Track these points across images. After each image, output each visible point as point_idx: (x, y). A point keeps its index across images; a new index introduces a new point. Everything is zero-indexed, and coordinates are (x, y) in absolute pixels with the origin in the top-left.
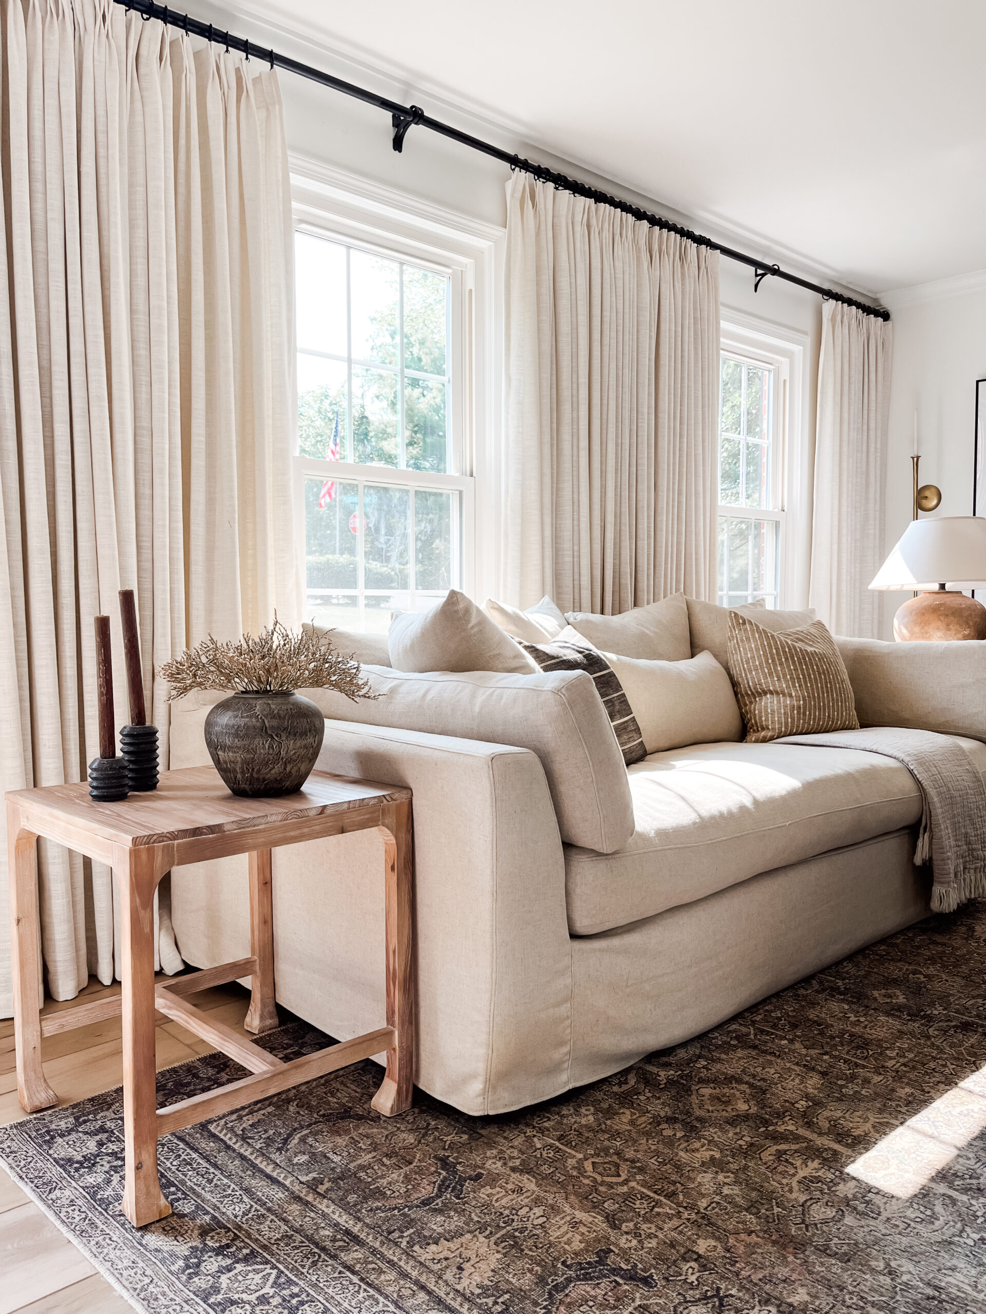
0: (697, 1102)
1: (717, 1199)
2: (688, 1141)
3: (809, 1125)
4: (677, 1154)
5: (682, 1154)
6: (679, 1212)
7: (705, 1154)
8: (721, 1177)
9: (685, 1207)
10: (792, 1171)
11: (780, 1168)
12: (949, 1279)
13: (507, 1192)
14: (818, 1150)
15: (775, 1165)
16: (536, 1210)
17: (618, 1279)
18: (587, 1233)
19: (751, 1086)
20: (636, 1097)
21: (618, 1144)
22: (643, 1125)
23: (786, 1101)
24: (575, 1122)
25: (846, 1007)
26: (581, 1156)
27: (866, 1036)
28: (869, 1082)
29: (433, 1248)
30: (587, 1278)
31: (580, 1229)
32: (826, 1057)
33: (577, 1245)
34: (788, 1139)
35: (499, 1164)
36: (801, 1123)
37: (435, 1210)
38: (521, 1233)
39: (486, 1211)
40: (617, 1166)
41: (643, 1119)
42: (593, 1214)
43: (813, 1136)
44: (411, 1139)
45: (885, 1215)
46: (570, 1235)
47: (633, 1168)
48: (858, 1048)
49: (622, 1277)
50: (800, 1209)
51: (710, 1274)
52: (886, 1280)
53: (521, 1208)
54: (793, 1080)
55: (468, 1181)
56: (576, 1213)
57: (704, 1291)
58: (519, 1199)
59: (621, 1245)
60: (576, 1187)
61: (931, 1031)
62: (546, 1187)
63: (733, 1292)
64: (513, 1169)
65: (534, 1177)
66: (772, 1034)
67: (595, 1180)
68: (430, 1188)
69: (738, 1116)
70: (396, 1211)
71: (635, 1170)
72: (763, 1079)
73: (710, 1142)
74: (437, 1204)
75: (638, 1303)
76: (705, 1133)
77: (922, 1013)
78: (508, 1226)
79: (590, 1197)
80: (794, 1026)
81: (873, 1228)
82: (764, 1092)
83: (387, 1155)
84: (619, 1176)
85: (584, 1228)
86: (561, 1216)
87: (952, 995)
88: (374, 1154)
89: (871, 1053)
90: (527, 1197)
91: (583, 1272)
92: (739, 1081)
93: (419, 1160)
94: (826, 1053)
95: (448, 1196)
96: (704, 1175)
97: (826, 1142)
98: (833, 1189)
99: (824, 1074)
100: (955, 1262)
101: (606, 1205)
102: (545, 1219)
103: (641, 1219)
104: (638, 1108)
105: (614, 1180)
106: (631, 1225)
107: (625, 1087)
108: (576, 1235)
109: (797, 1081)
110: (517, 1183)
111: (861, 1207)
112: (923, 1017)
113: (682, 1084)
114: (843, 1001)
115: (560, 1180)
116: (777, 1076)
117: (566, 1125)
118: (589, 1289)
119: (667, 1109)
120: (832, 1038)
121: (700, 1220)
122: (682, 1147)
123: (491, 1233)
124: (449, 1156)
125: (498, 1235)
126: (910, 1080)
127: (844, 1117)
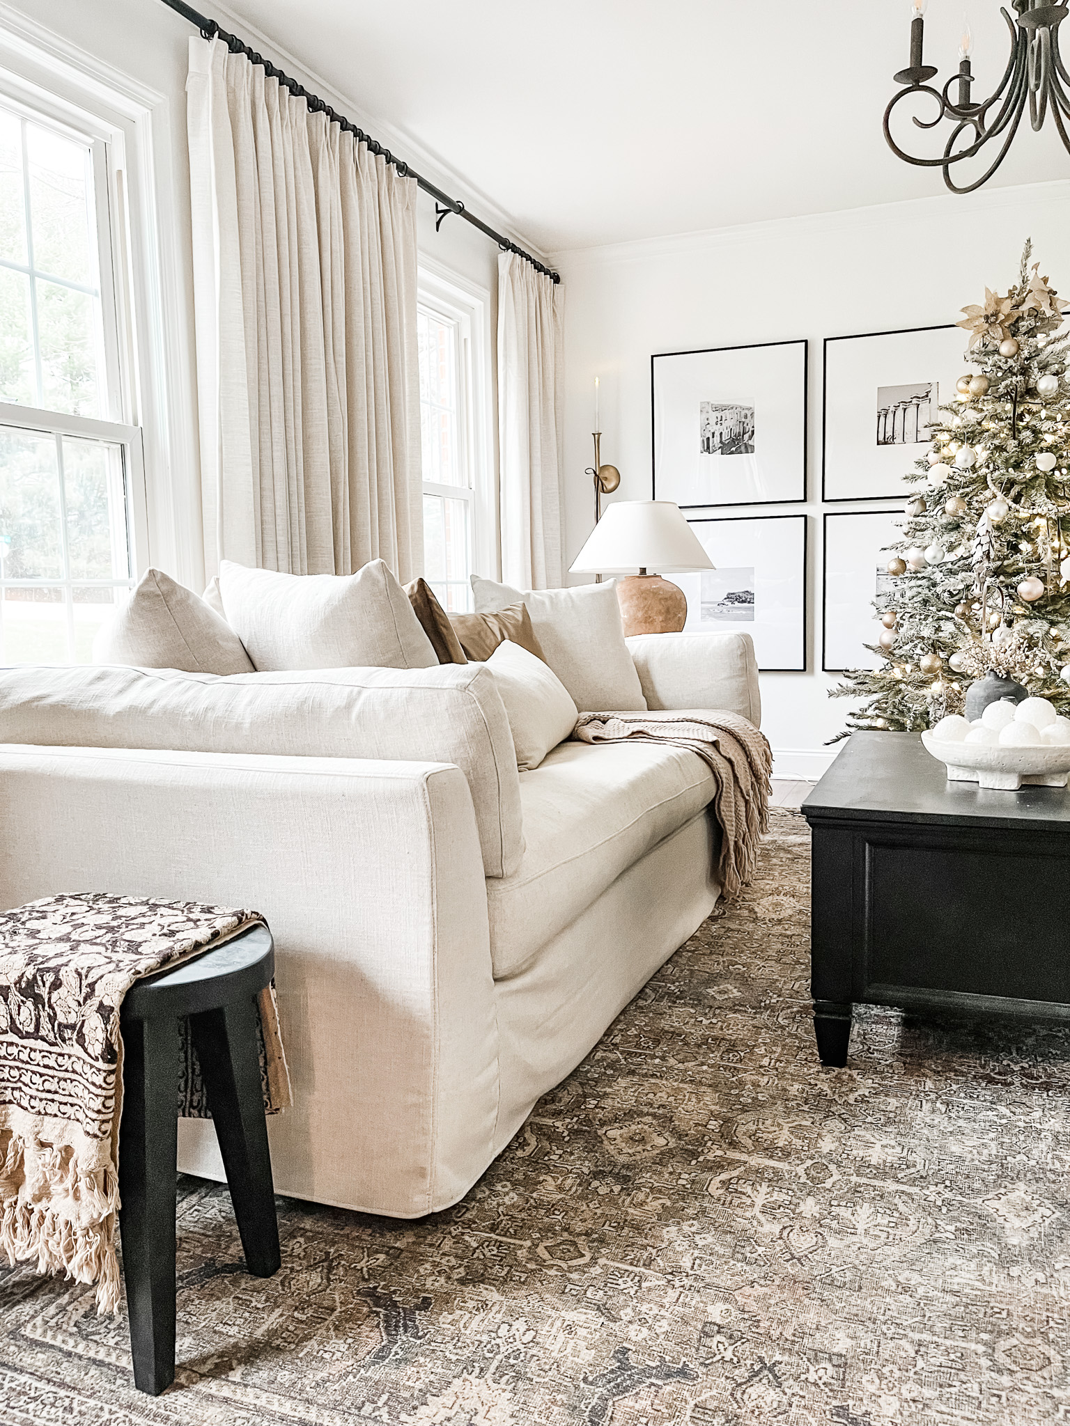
0: (612, 1147)
1: (696, 1253)
2: (629, 1195)
3: (733, 1145)
4: (627, 1213)
5: (631, 1210)
6: (669, 1281)
7: (654, 1205)
8: (685, 1227)
9: (671, 1273)
10: (749, 1202)
11: (736, 1202)
12: (956, 1280)
13: (471, 1312)
14: (757, 1171)
15: (729, 1199)
16: (516, 1325)
17: (653, 1380)
18: (589, 1336)
19: (654, 1116)
20: (546, 1158)
21: (560, 1217)
22: (574, 1189)
23: (697, 1124)
24: (499, 1205)
25: (693, 1011)
26: (528, 1243)
27: (728, 1037)
28: (759, 1086)
29: (423, 1410)
30: (621, 1390)
31: (579, 1333)
32: (705, 1068)
33: (588, 1356)
34: (723, 1166)
35: (442, 1280)
36: (724, 1146)
37: (399, 1361)
38: (515, 1359)
39: (459, 1344)
40: (574, 1244)
41: (569, 1181)
42: (581, 1310)
43: (744, 1157)
44: (316, 1279)
45: (861, 1228)
46: (572, 1343)
47: (593, 1242)
48: (728, 1051)
49: (657, 1377)
50: (780, 1242)
51: (743, 1343)
52: (905, 1298)
53: (499, 1327)
54: (689, 1100)
55: (417, 1312)
56: (563, 1313)
57: (749, 1367)
58: (490, 1316)
59: (634, 1339)
60: (544, 1282)
61: (780, 1019)
62: (511, 1292)
63: (778, 1357)
64: (462, 1282)
65: (490, 1284)
66: (641, 1054)
67: (560, 1268)
68: (376, 1334)
69: (662, 1153)
70: (351, 1377)
71: (595, 1244)
72: (663, 1106)
73: (651, 1188)
74: (397, 1353)
75: (692, 1403)
76: (641, 1181)
77: (763, 1004)
78: (496, 1354)
79: (567, 1291)
80: (657, 1042)
81: (859, 1245)
82: (671, 1121)
83: (296, 1308)
84: (583, 1255)
85: (583, 1329)
86: (549, 1323)
87: (777, 980)
88: (278, 1311)
89: (742, 1054)
90: (498, 1312)
91: (612, 1384)
92: (641, 1114)
93: (341, 1303)
94: (703, 1064)
95: (404, 1338)
96: (668, 1229)
97: (760, 1161)
98: (797, 1211)
99: (714, 1087)
100: (951, 1260)
101: (589, 1294)
102: (532, 1333)
103: (635, 1301)
104: (555, 1170)
105: (581, 1261)
106: (629, 1310)
107: (529, 1150)
108: (579, 1342)
109: (694, 1100)
110: (476, 1297)
111: (834, 1224)
112: (766, 1008)
113: (586, 1131)
114: (685, 1004)
115: (522, 1280)
116: (671, 1099)
117: (490, 1210)
118: (631, 1404)
119: (587, 1163)
120: (699, 1046)
121: (694, 1284)
122: (627, 1203)
123: (482, 1370)
124: (375, 1288)
125: (492, 1369)
126: (792, 1075)
127: (759, 1129)
